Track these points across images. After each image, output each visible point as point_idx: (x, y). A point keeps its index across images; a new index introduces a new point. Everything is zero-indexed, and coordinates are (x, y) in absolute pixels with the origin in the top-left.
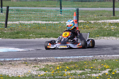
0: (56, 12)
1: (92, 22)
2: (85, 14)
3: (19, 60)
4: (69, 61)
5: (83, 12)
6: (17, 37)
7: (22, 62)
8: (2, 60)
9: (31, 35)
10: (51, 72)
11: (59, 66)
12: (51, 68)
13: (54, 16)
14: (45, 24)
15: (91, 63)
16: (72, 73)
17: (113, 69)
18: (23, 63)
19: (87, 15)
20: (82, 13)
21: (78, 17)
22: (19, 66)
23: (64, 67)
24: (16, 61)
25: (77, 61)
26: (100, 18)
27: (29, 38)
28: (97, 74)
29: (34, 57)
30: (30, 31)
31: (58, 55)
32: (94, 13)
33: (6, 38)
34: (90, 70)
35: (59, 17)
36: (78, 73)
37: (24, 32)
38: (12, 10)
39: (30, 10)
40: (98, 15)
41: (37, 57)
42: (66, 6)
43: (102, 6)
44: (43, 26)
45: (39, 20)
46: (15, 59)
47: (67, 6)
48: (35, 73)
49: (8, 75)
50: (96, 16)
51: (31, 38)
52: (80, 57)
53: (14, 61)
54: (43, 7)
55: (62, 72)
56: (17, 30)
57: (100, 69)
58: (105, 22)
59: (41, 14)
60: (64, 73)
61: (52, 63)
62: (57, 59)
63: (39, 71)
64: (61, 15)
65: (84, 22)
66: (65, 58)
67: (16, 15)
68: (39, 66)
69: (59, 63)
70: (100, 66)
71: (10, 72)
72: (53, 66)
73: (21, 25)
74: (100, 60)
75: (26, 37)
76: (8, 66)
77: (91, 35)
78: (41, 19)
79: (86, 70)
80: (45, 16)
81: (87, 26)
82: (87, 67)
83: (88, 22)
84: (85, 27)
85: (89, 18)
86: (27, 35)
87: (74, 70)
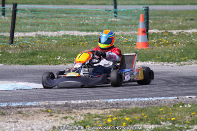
0: (106, 14)
1: (175, 32)
2: (161, 18)
3: (35, 104)
4: (130, 107)
5: (157, 13)
6: (32, 62)
7: (42, 109)
8: (4, 105)
9: (59, 57)
11: (111, 117)
12: (96, 120)
13: (103, 21)
14: (86, 37)
15: (172, 110)
18: (43, 111)
19: (166, 19)
20: (155, 15)
21: (147, 23)
22: (35, 117)
23: (120, 118)
24: (31, 106)
25: (145, 106)
26: (189, 26)
27: (56, 63)
29: (65, 100)
30: (58, 50)
31: (110, 95)
32: (179, 15)
33: (12, 63)
34: (171, 124)
35: (113, 23)
36: (147, 129)
37: (46, 52)
38: (23, 10)
39: (57, 11)
40: (186, 20)
41: (70, 100)
42: (125, 3)
43: (193, 2)
44: (81, 41)
45: (74, 30)
46: (29, 104)
47: (127, 3)
50: (182, 22)
51: (59, 64)
52: (151, 98)
53: (27, 107)
54: (82, 4)
56: (32, 49)
57: (190, 122)
59: (78, 17)
61: (99, 111)
62: (107, 103)
63: (74, 125)
64: (116, 19)
65: (158, 33)
66: (124, 101)
67: (30, 21)
68: (73, 116)
69: (110, 111)
70: (189, 117)
71: (19, 128)
72: (100, 117)
73: (41, 39)
74: (190, 104)
75: (50, 61)
76: (15, 116)
77: (173, 56)
78: (77, 28)
79: (162, 123)
80: (85, 21)
81: (165, 41)
82: (164, 119)
83: (167, 32)
84: (160, 41)
85: (169, 25)
86: (52, 58)
87: (140, 124)
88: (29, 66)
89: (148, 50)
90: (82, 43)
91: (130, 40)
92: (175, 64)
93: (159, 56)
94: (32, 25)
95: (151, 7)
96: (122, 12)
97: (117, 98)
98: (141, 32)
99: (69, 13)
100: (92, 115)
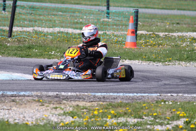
0: (99, 14)
1: (161, 34)
2: (150, 20)
3: (28, 94)
5: (146, 16)
6: (27, 55)
7: (34, 99)
9: (53, 52)
10: (83, 118)
11: (98, 110)
12: (83, 112)
13: (96, 21)
14: (79, 34)
15: (154, 105)
16: (120, 122)
17: (192, 118)
18: (35, 100)
19: (154, 22)
20: (144, 18)
21: (136, 24)
22: (28, 105)
23: (106, 111)
24: (24, 96)
25: (129, 101)
26: (175, 30)
27: (50, 57)
28: (164, 127)
29: (56, 91)
30: (53, 45)
31: (98, 90)
33: (9, 55)
34: (152, 119)
35: (105, 23)
36: (131, 123)
38: (23, 7)
39: (54, 9)
40: (173, 24)
41: (61, 92)
42: (117, 5)
43: (180, 8)
44: (75, 38)
45: (68, 27)
46: (22, 93)
47: (119, 5)
48: (54, 119)
49: (8, 121)
51: (53, 58)
52: (135, 94)
53: (20, 96)
54: (77, 4)
55: (102, 120)
56: (29, 43)
57: (170, 117)
58: (183, 36)
59: (73, 16)
60: (106, 121)
61: (87, 103)
62: (94, 96)
63: (63, 115)
64: (108, 20)
65: (146, 34)
66: (110, 96)
67: (29, 17)
68: (62, 106)
69: (97, 104)
70: (169, 113)
71: (12, 115)
72: (88, 109)
73: (37, 35)
74: (171, 102)
75: (44, 55)
76: (9, 104)
77: (158, 57)
78: (71, 26)
79: (144, 117)
80: (79, 20)
81: (152, 42)
82: (147, 114)
83: (155, 34)
84: (148, 42)
85: (157, 27)
86: (46, 53)
87: (124, 117)
88: (25, 59)
89: (136, 50)
90: (75, 40)
91: (120, 39)
92: (161, 64)
93: (146, 56)
94: (30, 21)
95: (140, 10)
96: (114, 13)
97: (104, 92)
98: (130, 32)
99: (65, 12)
100: (80, 106)
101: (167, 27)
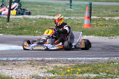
1: (107, 18)
2: (98, 9)
3: (23, 59)
5: (96, 6)
6: (20, 34)
7: (28, 62)
8: (5, 59)
9: (37, 31)
10: (60, 74)
11: (70, 69)
12: (60, 70)
13: (63, 10)
14: (53, 19)
15: (107, 65)
18: (28, 63)
19: (101, 10)
20: (95, 8)
22: (24, 67)
23: (75, 69)
24: (21, 60)
25: (90, 63)
26: (115, 15)
27: (35, 34)
29: (41, 57)
30: (36, 27)
32: (109, 8)
33: (8, 34)
36: (92, 77)
40: (114, 11)
41: (45, 57)
43: (118, 1)
44: (50, 22)
45: (45, 15)
46: (20, 59)
48: (42, 75)
49: (11, 77)
51: (37, 35)
52: (94, 58)
53: (18, 61)
56: (21, 25)
57: (117, 73)
59: (48, 8)
61: (62, 65)
62: (67, 60)
63: (47, 73)
64: (71, 9)
65: (97, 19)
66: (77, 59)
68: (46, 67)
69: (69, 65)
70: (117, 70)
71: (14, 73)
72: (63, 68)
73: (26, 20)
74: (117, 63)
76: (12, 66)
77: (105, 33)
78: (47, 14)
79: (100, 73)
80: (52, 10)
81: (101, 23)
82: (102, 71)
83: (102, 18)
84: (98, 24)
85: (103, 14)
86: (32, 32)
87: (87, 73)
89: (91, 29)
90: (51, 23)
91: (80, 22)
92: (107, 38)
93: (97, 33)
96: (74, 5)
97: (73, 57)
98: (86, 18)
100: (58, 67)
101: (110, 13)
